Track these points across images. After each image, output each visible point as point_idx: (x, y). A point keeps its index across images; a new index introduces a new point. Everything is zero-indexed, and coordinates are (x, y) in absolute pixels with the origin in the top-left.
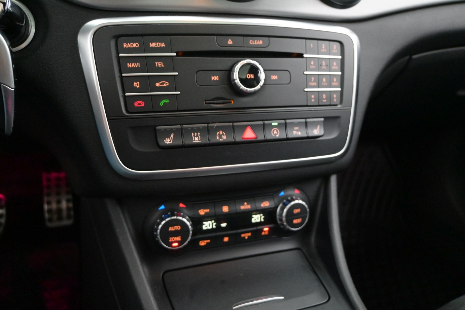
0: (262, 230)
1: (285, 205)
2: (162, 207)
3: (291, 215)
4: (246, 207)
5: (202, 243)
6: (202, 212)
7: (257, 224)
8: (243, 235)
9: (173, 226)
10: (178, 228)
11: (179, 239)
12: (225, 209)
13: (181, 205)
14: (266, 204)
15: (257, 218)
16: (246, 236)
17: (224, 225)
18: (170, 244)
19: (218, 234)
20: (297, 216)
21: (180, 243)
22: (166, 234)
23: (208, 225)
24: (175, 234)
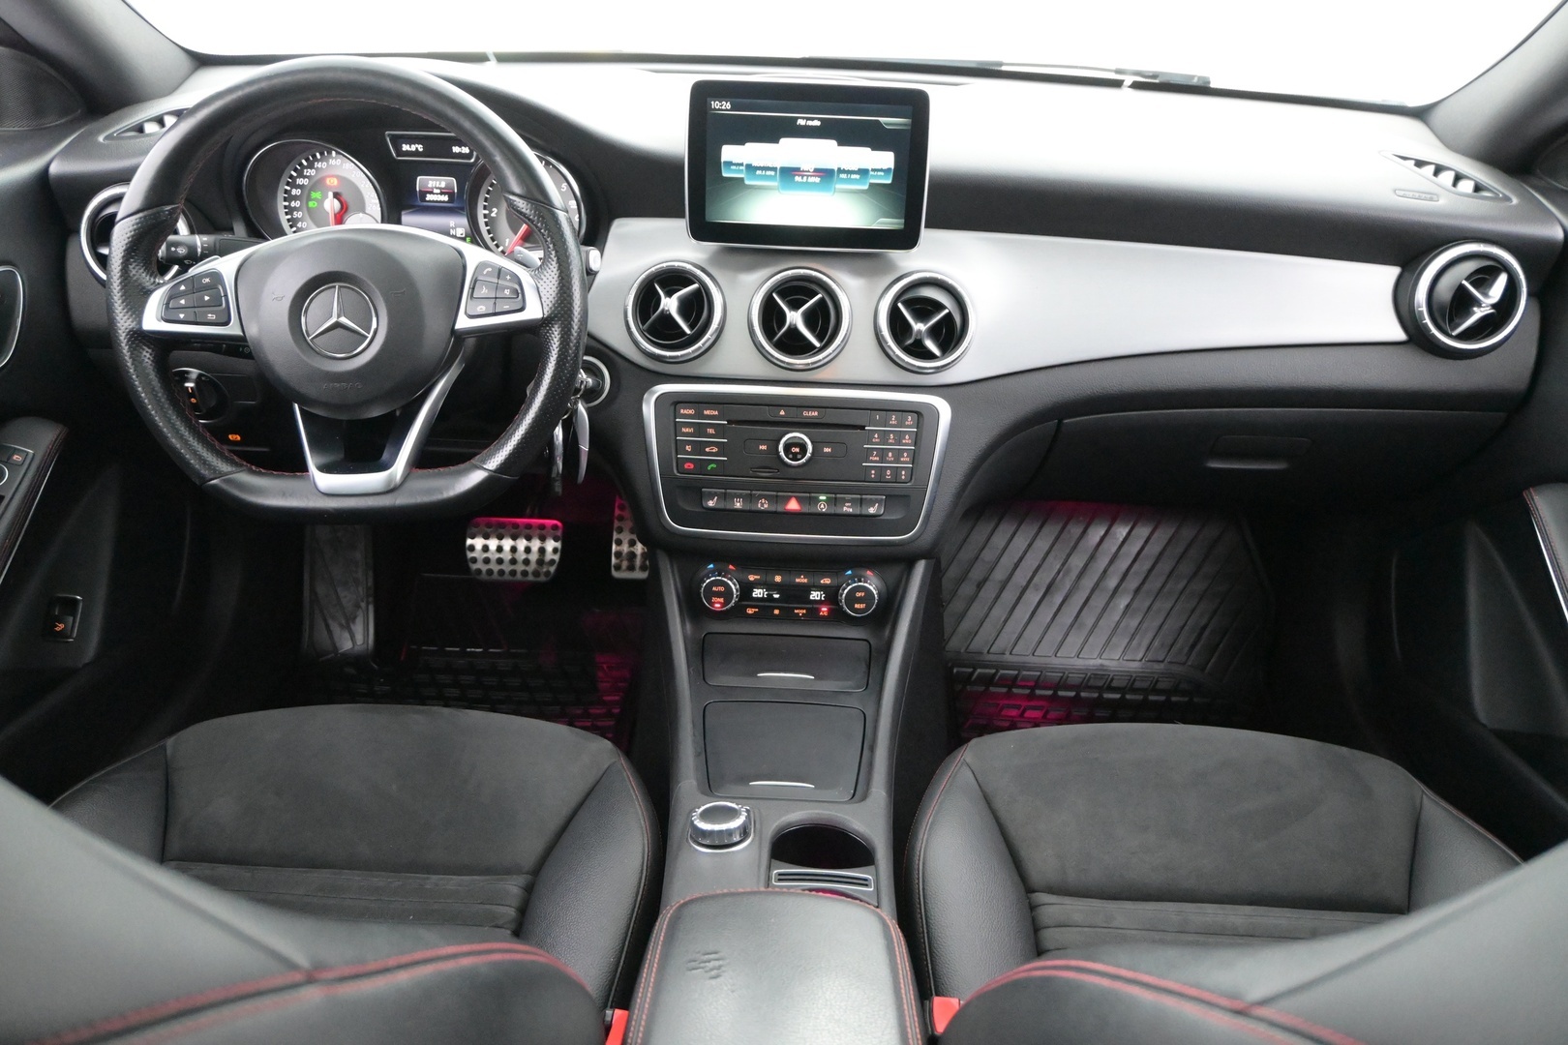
0: (819, 610)
1: (848, 585)
2: (711, 566)
3: (851, 599)
4: (802, 580)
5: (750, 611)
6: (752, 578)
7: (815, 601)
8: (796, 611)
9: (717, 586)
10: (722, 589)
11: (722, 600)
12: (778, 579)
13: (731, 567)
14: (827, 581)
15: (815, 595)
16: (801, 612)
17: (776, 596)
18: (712, 604)
19: (767, 604)
20: (860, 600)
21: (724, 605)
22: (709, 594)
23: (758, 593)
24: (718, 594)
